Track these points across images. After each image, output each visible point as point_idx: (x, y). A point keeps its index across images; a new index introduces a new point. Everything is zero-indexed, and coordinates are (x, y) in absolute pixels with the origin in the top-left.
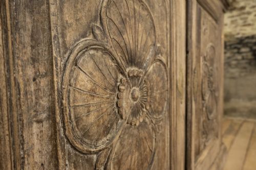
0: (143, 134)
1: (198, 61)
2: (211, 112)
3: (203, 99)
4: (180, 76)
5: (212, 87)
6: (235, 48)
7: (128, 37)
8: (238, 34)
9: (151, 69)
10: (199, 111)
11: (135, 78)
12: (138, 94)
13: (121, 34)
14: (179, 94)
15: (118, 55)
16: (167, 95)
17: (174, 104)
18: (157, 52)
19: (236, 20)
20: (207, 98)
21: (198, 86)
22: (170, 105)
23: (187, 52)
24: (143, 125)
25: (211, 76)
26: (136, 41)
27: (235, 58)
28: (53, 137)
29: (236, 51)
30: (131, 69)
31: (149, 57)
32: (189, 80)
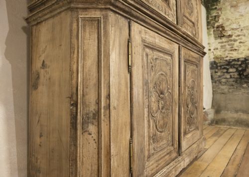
0: (164, 116)
1: (185, 89)
2: (192, 114)
3: (187, 107)
4: (176, 96)
5: (193, 101)
6: (224, 68)
7: (161, 87)
8: (227, 57)
9: (166, 95)
10: (186, 113)
11: (162, 98)
12: (163, 103)
13: (159, 86)
14: (176, 103)
15: (159, 92)
16: (171, 104)
17: (174, 108)
18: (168, 89)
19: (225, 46)
20: (190, 106)
21: (185, 100)
22: (172, 108)
23: (179, 86)
24: (164, 113)
25: (193, 95)
26: (163, 87)
27: (224, 77)
28: (148, 111)
29: (225, 71)
30: (161, 96)
31: (166, 91)
32: (180, 98)
